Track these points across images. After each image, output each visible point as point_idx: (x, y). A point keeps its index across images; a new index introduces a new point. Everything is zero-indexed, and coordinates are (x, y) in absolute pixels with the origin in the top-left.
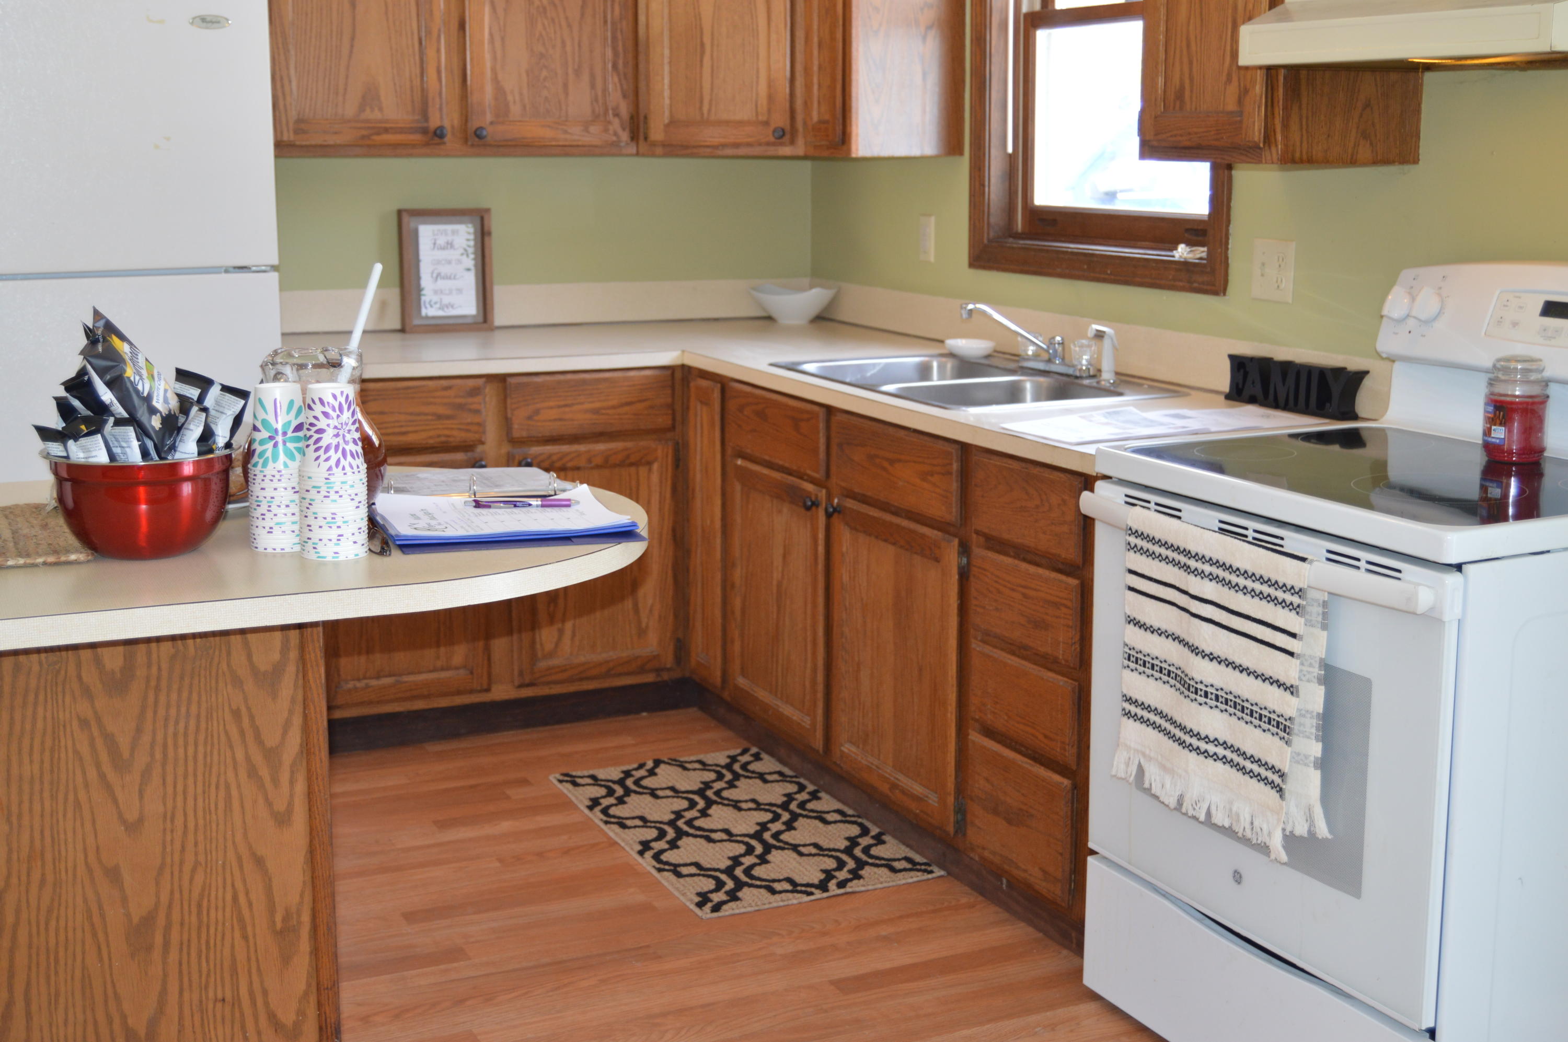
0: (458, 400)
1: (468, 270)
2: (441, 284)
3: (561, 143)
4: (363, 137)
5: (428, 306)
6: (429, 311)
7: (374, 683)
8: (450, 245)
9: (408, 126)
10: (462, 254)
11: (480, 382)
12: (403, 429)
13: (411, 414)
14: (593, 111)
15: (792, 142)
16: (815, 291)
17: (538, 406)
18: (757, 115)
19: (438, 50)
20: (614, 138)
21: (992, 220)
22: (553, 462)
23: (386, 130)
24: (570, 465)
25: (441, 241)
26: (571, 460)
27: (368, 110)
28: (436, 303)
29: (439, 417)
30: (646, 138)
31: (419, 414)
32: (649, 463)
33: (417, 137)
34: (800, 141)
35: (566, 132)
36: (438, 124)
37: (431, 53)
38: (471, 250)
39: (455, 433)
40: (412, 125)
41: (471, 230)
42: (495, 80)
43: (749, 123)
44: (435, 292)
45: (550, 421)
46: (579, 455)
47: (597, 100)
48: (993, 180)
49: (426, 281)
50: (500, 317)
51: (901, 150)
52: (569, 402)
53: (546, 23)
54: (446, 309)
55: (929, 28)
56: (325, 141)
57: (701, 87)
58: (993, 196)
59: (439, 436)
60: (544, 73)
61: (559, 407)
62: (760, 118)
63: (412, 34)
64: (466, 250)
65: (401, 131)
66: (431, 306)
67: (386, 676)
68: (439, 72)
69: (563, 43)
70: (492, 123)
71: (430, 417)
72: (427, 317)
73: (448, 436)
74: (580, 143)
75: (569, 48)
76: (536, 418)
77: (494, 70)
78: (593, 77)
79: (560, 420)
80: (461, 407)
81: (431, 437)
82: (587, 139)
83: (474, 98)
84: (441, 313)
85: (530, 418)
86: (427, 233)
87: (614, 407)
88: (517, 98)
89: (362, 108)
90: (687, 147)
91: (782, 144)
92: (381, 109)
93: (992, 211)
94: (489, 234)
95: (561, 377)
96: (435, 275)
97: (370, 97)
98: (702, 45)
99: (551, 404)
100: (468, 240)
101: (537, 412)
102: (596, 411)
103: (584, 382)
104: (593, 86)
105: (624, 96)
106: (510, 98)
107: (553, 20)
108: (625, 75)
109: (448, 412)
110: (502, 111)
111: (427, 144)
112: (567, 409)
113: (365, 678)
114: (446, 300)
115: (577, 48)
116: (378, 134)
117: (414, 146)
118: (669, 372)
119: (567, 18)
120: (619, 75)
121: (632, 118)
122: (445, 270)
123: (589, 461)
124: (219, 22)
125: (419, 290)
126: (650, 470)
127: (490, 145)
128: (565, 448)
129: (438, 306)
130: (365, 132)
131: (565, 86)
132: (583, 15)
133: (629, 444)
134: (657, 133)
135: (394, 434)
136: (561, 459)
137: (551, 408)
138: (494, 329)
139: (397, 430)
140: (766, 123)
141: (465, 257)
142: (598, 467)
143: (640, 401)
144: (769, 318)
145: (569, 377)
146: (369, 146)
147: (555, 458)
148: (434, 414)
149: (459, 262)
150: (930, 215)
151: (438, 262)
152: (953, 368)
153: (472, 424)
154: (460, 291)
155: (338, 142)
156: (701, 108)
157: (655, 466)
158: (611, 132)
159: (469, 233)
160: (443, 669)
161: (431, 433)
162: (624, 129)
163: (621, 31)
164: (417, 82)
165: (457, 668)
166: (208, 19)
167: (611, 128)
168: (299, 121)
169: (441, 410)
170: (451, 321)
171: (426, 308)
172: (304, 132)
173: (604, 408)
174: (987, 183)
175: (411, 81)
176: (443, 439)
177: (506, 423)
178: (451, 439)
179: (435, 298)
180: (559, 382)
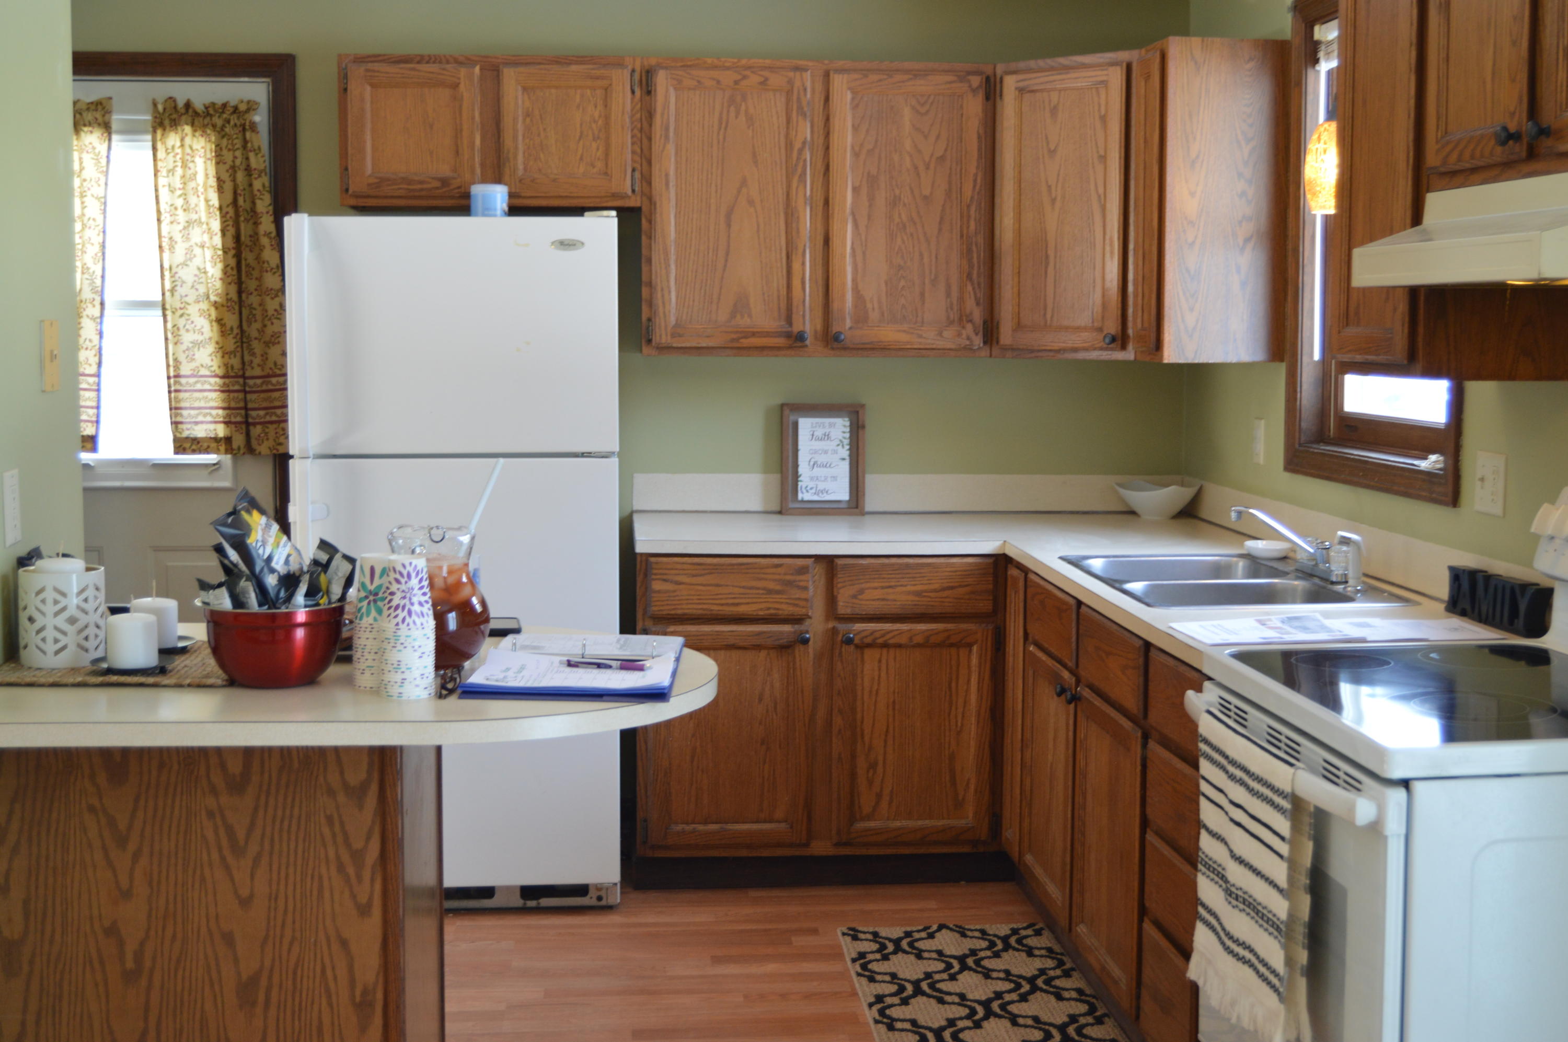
0: (788, 577)
1: (844, 459)
2: (817, 471)
3: (915, 347)
4: (733, 340)
5: (804, 491)
6: (803, 495)
7: (701, 827)
8: (827, 437)
9: (773, 330)
10: (838, 445)
11: (810, 561)
12: (736, 601)
13: (743, 587)
14: (948, 317)
15: (1123, 347)
16: (1173, 488)
17: (863, 586)
18: (1093, 322)
19: (803, 264)
20: (968, 343)
21: (1304, 425)
22: (876, 639)
23: (754, 334)
24: (891, 642)
25: (819, 433)
26: (893, 637)
27: (738, 316)
28: (811, 489)
29: (770, 592)
30: (998, 342)
31: (751, 588)
32: (970, 645)
33: (781, 341)
34: (1130, 347)
35: (920, 336)
36: (801, 328)
37: (796, 266)
38: (847, 442)
39: (784, 607)
40: (780, 330)
41: (848, 423)
42: (856, 289)
43: (1085, 329)
44: (812, 479)
45: (874, 600)
46: (901, 633)
47: (952, 309)
48: (1305, 387)
49: (803, 469)
50: (871, 503)
51: (1232, 358)
52: (893, 584)
53: (905, 238)
54: (820, 494)
55: (1247, 240)
56: (699, 343)
57: (1045, 296)
58: (1304, 402)
59: (769, 609)
60: (902, 283)
61: (883, 588)
62: (1096, 324)
63: (781, 250)
64: (841, 441)
65: (767, 334)
66: (807, 491)
67: (713, 823)
68: (803, 283)
69: (921, 255)
70: (850, 328)
71: (761, 592)
72: (803, 501)
73: (778, 609)
74: (934, 346)
75: (926, 260)
76: (860, 597)
77: (854, 280)
78: (948, 287)
79: (883, 600)
80: (789, 583)
81: (761, 609)
82: (941, 344)
83: (835, 306)
84: (816, 498)
85: (855, 597)
86: (806, 425)
87: (935, 591)
88: (876, 306)
89: (733, 315)
90: (1032, 351)
91: (1112, 349)
92: (750, 316)
93: (1303, 416)
94: (863, 427)
95: (886, 561)
96: (812, 463)
97: (741, 305)
98: (1047, 257)
99: (876, 585)
100: (844, 432)
101: (861, 591)
102: (918, 594)
103: (907, 566)
104: (948, 295)
105: (978, 304)
106: (869, 306)
107: (912, 235)
108: (979, 284)
109: (778, 588)
110: (861, 318)
111: (790, 347)
112: (890, 590)
113: (693, 823)
114: (821, 486)
115: (934, 260)
116: (745, 337)
117: (779, 348)
118: (991, 560)
119: (925, 233)
120: (973, 284)
121: (985, 322)
122: (821, 459)
123: (911, 639)
124: (575, 245)
125: (796, 476)
126: (970, 651)
127: (847, 349)
128: (887, 626)
129: (813, 491)
130: (734, 336)
131: (922, 294)
132: (940, 230)
133: (950, 626)
134: (1006, 337)
135: (727, 604)
136: (883, 636)
137: (876, 588)
138: (863, 513)
139: (731, 601)
140: (1100, 330)
141: (840, 447)
142: (918, 645)
143: (960, 586)
144: (1132, 513)
145: (893, 560)
146: (739, 348)
147: (877, 635)
148: (764, 589)
149: (835, 452)
150: (1261, 419)
151: (816, 452)
152: (1244, 568)
153: (799, 599)
154: (834, 478)
155: (711, 344)
156: (1045, 314)
157: (975, 648)
158: (964, 336)
159: (845, 426)
160: (765, 822)
161: (763, 606)
162: (977, 334)
163: (976, 245)
164: (784, 292)
165: (779, 822)
166: (566, 243)
167: (964, 332)
168: (677, 325)
169: (772, 585)
170: (827, 506)
171: (802, 493)
172: (680, 336)
173: (926, 591)
174: (1299, 390)
175: (778, 291)
176: (772, 611)
177: (831, 600)
178: (780, 612)
179: (811, 484)
180: (884, 565)
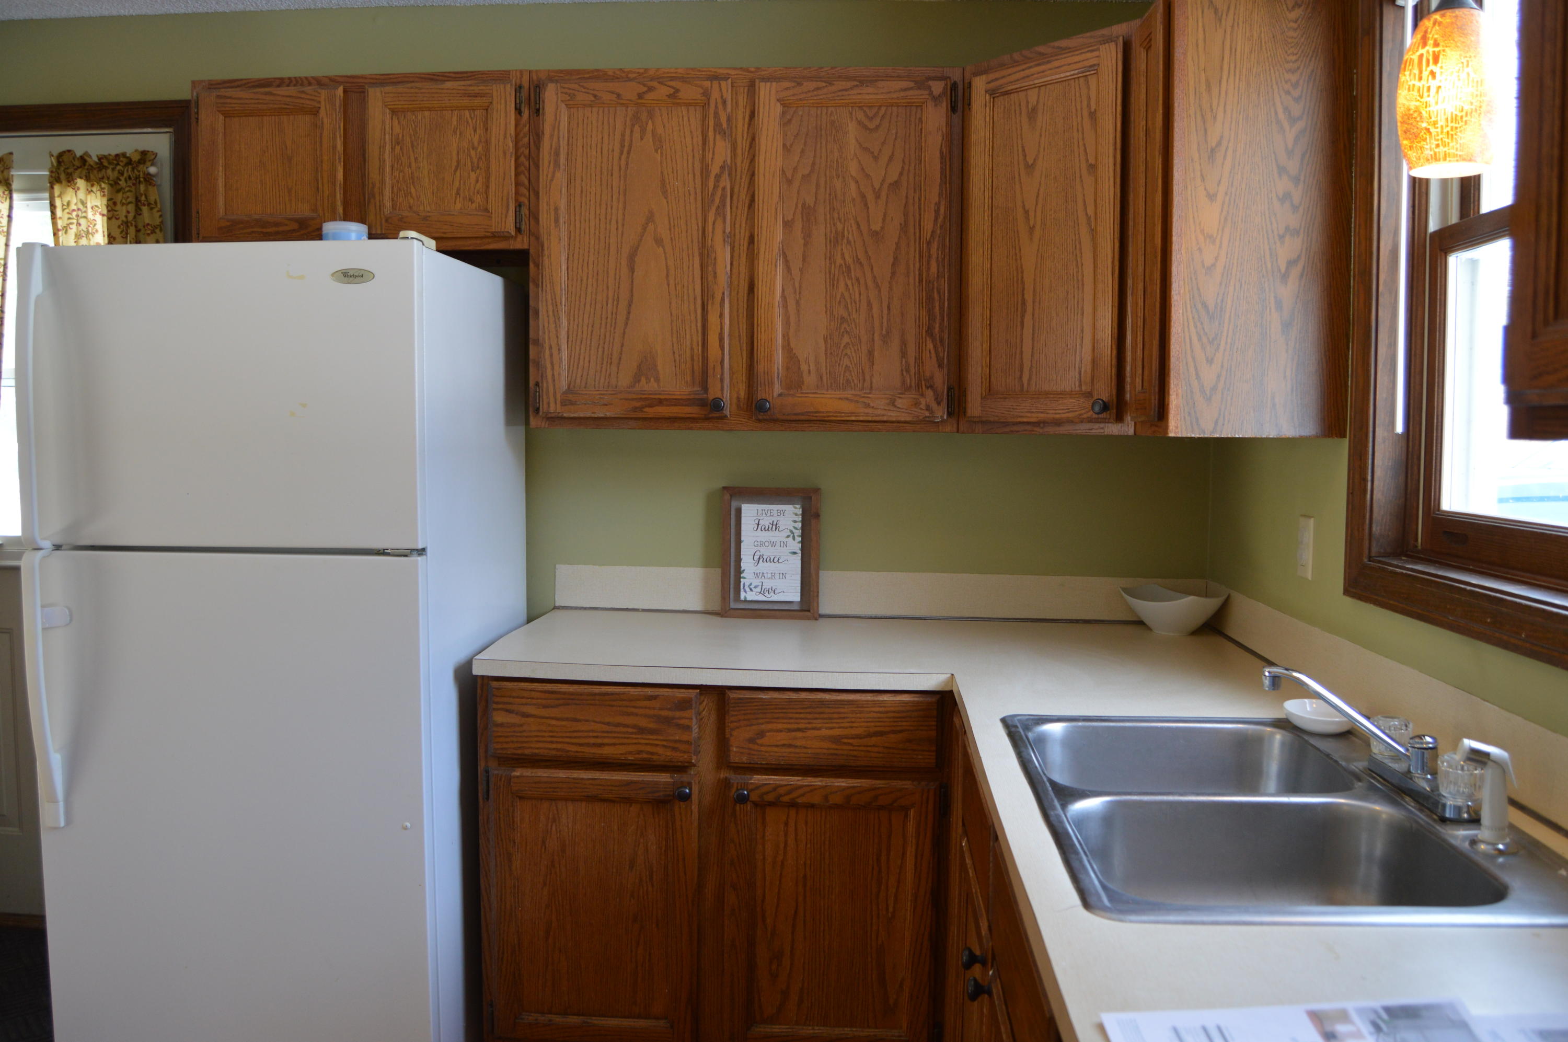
0: (664, 713)
1: (795, 553)
2: (763, 567)
3: (861, 418)
4: (635, 409)
5: (748, 589)
6: (748, 595)
7: (558, 1019)
8: (775, 526)
9: (684, 397)
10: (788, 536)
11: (693, 693)
12: (599, 741)
13: (608, 724)
14: (903, 383)
15: (1119, 418)
17: (763, 727)
18: (1080, 385)
19: (721, 315)
20: (927, 414)
21: (1376, 529)
22: (781, 796)
23: (660, 402)
24: (799, 801)
25: (765, 522)
26: (803, 795)
27: (643, 380)
28: (756, 587)
29: (642, 730)
30: (965, 413)
31: (618, 725)
32: (905, 809)
33: (693, 411)
34: (1128, 418)
35: (867, 406)
36: (719, 395)
37: (713, 318)
38: (798, 533)
39: (660, 750)
40: (692, 397)
41: (800, 511)
42: (787, 347)
43: (1071, 394)
44: (757, 575)
45: (777, 746)
46: (813, 789)
47: (908, 371)
48: (1378, 472)
49: (747, 563)
50: (826, 606)
51: (1269, 431)
52: (801, 726)
53: (849, 283)
54: (767, 594)
55: (1291, 263)
56: (594, 413)
57: (1022, 353)
58: (1377, 495)
59: (640, 752)
60: (846, 339)
61: (790, 730)
62: (1084, 388)
63: (695, 298)
64: (791, 531)
65: (677, 402)
66: (751, 590)
67: (574, 1015)
68: (721, 339)
69: (869, 304)
70: (780, 395)
71: (630, 730)
72: (745, 601)
73: (652, 754)
74: (885, 419)
75: (875, 311)
76: (759, 741)
77: (786, 336)
78: (904, 344)
79: (790, 746)
80: (668, 721)
81: (630, 753)
82: (893, 415)
83: (761, 367)
84: (761, 598)
85: (752, 741)
86: (750, 512)
87: (858, 737)
88: (812, 367)
89: (637, 379)
90: (1006, 424)
91: (1104, 421)
92: (657, 380)
93: (1375, 515)
94: (817, 516)
95: (794, 696)
96: (756, 557)
97: (646, 367)
98: (1024, 303)
99: (780, 726)
100: (795, 522)
101: (761, 734)
102: (836, 740)
103: (822, 703)
104: (904, 354)
105: (940, 366)
106: (804, 367)
107: (858, 280)
108: (942, 340)
109: (652, 726)
110: (794, 382)
111: (707, 419)
112: (799, 734)
113: (550, 1012)
114: (768, 584)
115: (885, 312)
116: (650, 406)
117: (693, 420)
118: (934, 699)
119: (874, 277)
120: (934, 340)
121: (949, 389)
122: (767, 552)
123: (826, 798)
124: (362, 276)
125: (739, 571)
126: (906, 816)
127: (775, 421)
128: (795, 780)
129: (759, 590)
130: (638, 404)
131: (871, 354)
132: (893, 274)
133: (879, 783)
134: (974, 407)
135: (588, 745)
136: (789, 793)
137: (780, 731)
138: (818, 617)
139: (592, 741)
140: (1089, 394)
141: (791, 538)
142: (836, 807)
143: (894, 732)
144: (1141, 624)
145: (803, 695)
146: (645, 419)
147: (782, 791)
148: (634, 727)
149: (785, 544)
150: (1310, 517)
151: (761, 544)
153: (680, 741)
154: (783, 575)
155: (608, 414)
156: (1021, 377)
157: (912, 812)
158: (923, 406)
159: (796, 514)
160: (639, 1017)
161: (631, 748)
162: (939, 404)
163: (939, 292)
164: (698, 350)
165: (657, 1018)
166: (351, 273)
167: (923, 401)
168: (569, 390)
169: (644, 723)
170: (776, 607)
171: (746, 592)
172: (572, 403)
173: (847, 737)
174: (1369, 478)
175: (692, 349)
176: (645, 756)
177: (722, 744)
178: (655, 757)
179: (756, 582)
180: (790, 701)
